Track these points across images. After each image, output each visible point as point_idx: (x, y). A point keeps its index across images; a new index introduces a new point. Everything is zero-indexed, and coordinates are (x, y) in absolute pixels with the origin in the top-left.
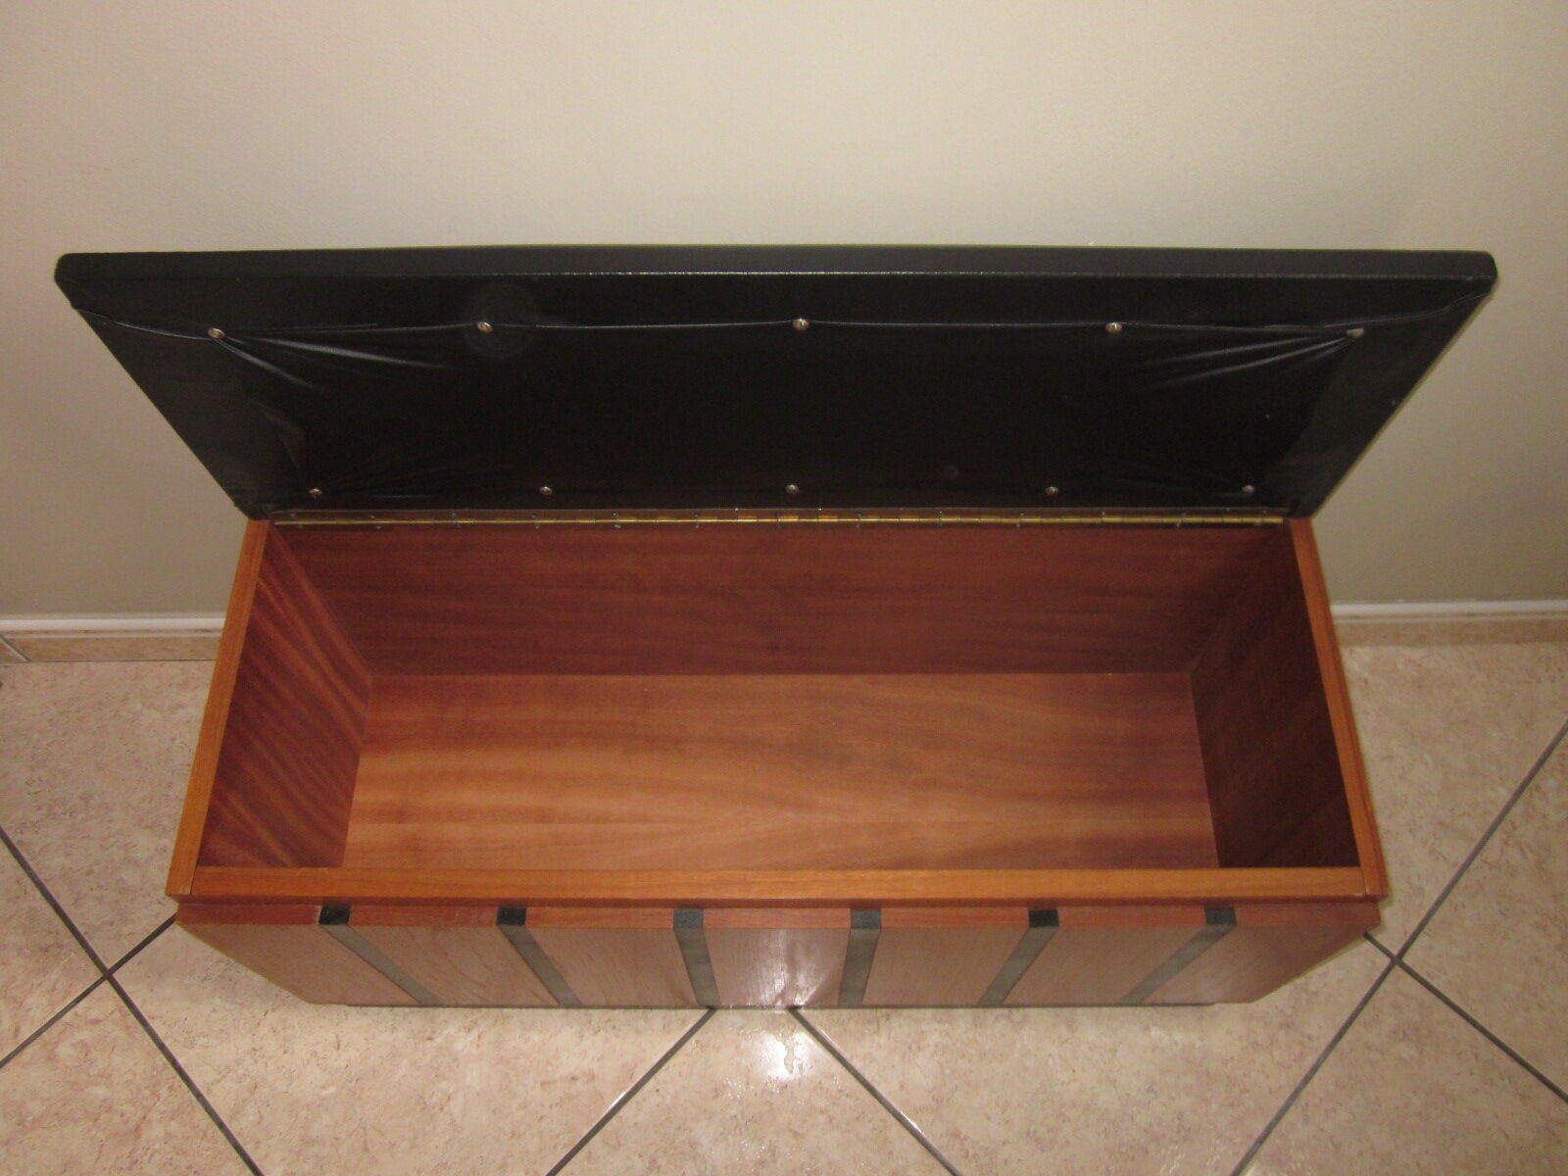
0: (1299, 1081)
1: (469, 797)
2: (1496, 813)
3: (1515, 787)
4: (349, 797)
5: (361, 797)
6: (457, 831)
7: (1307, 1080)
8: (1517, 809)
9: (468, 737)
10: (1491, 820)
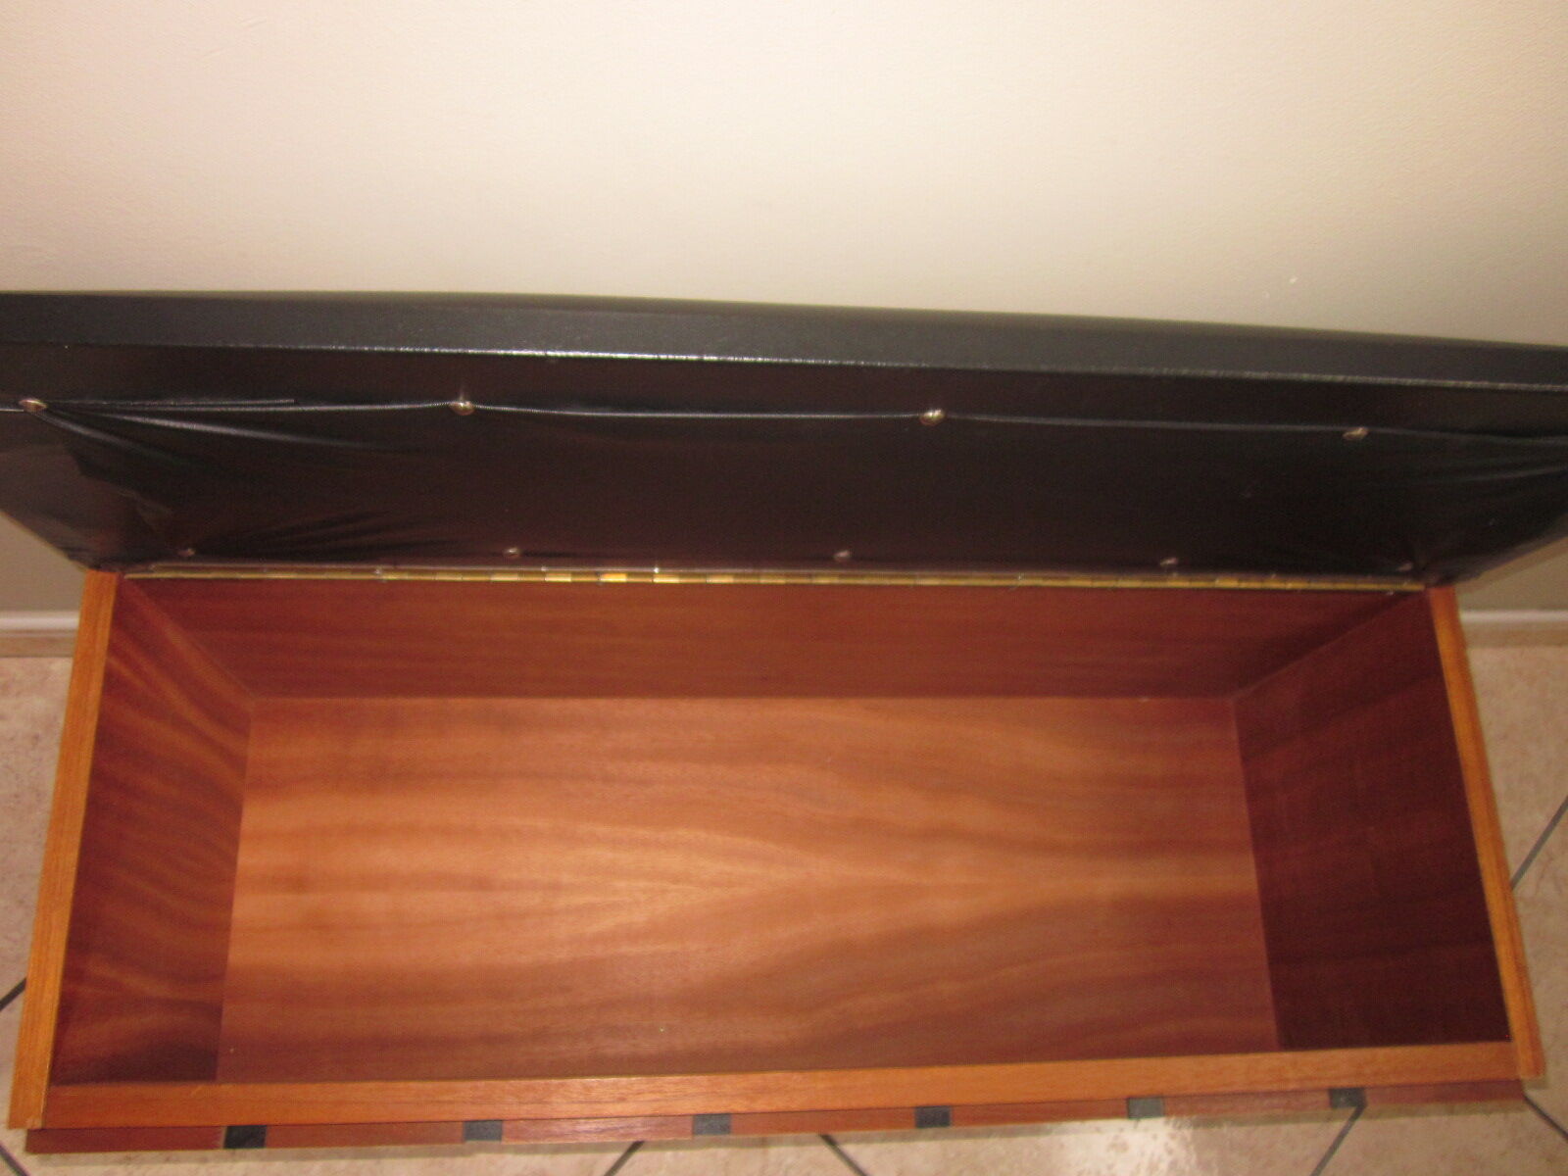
0: (1325, 1150)
1: (386, 857)
2: (1533, 842)
3: (1553, 812)
4: (232, 861)
5: (249, 859)
6: (375, 903)
7: (1333, 1148)
8: (1553, 839)
9: (381, 778)
10: (1528, 850)
